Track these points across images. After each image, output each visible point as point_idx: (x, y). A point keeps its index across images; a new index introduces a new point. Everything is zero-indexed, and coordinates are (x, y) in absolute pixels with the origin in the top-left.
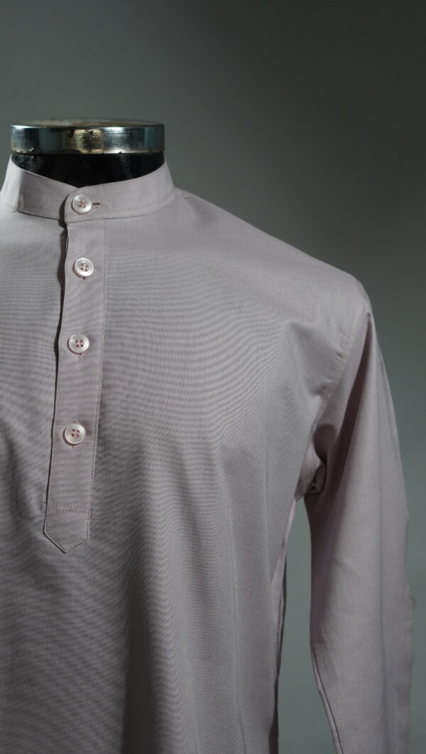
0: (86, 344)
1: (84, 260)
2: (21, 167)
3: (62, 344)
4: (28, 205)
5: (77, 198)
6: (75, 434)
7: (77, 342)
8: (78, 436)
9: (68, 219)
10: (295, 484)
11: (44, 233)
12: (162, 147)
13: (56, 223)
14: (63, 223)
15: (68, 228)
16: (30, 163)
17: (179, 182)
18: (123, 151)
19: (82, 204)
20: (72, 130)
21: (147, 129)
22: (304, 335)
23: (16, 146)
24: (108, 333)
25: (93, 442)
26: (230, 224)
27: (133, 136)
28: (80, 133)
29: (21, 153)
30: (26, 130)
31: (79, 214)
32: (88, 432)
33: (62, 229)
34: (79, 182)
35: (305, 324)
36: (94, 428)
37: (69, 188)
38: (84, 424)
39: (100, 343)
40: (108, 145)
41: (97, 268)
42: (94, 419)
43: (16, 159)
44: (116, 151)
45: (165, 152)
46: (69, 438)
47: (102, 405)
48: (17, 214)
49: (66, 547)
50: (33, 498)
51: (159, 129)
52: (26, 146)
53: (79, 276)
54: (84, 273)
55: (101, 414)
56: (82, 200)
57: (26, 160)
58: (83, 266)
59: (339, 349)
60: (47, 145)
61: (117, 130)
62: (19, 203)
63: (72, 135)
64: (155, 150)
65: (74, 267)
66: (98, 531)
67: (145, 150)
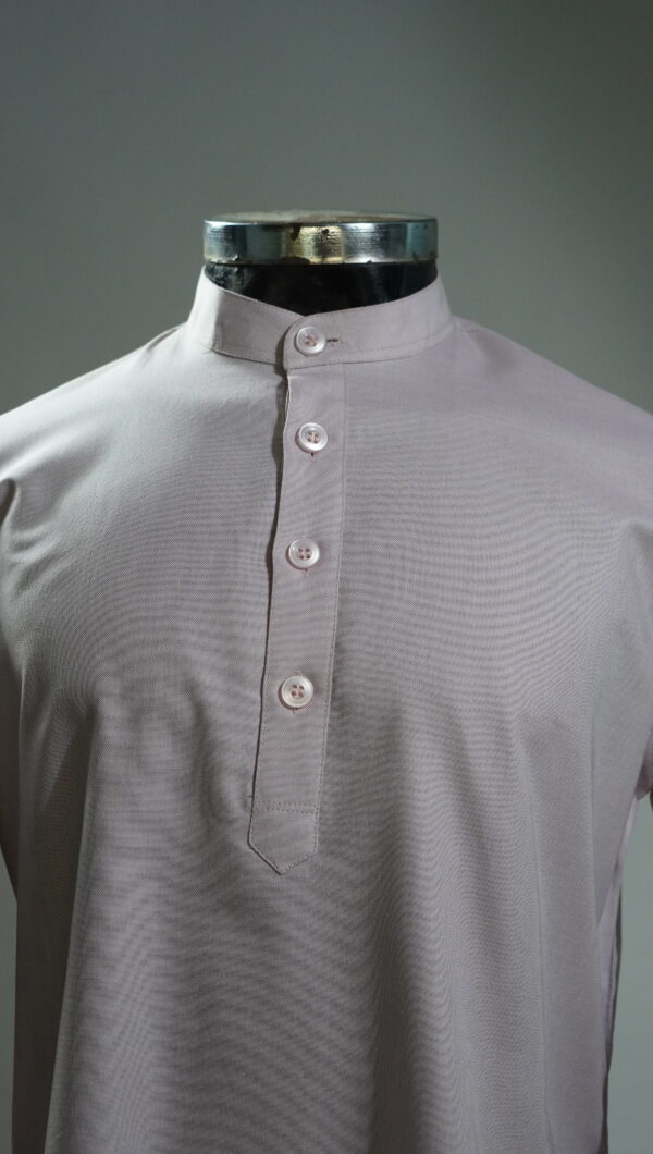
0: (315, 556)
1: (313, 426)
2: (219, 285)
3: (278, 553)
4: (229, 342)
5: (303, 331)
6: (297, 691)
7: (301, 551)
8: (301, 695)
9: (288, 364)
11: (252, 386)
12: (434, 255)
13: (271, 368)
14: (281, 370)
15: (289, 378)
16: (233, 278)
17: (458, 306)
18: (374, 260)
19: (310, 341)
20: (297, 226)
21: (410, 226)
23: (211, 253)
24: (348, 537)
25: (324, 704)
26: (534, 369)
27: (389, 235)
28: (308, 232)
29: (218, 264)
30: (227, 228)
31: (306, 355)
32: (317, 690)
33: (279, 379)
34: (306, 307)
36: (327, 683)
37: (291, 316)
38: (312, 678)
39: (336, 550)
40: (351, 250)
41: (332, 439)
42: (326, 669)
43: (211, 272)
44: (363, 259)
45: (438, 261)
46: (287, 697)
47: (339, 650)
48: (213, 355)
49: (282, 868)
50: (231, 789)
51: (430, 225)
52: (227, 252)
53: (305, 450)
54: (312, 447)
55: (338, 662)
56: (311, 334)
57: (226, 274)
58: (311, 436)
60: (259, 251)
61: (365, 228)
62: (216, 339)
63: (296, 235)
64: (423, 258)
65: (297, 437)
66: (332, 841)
67: (406, 258)
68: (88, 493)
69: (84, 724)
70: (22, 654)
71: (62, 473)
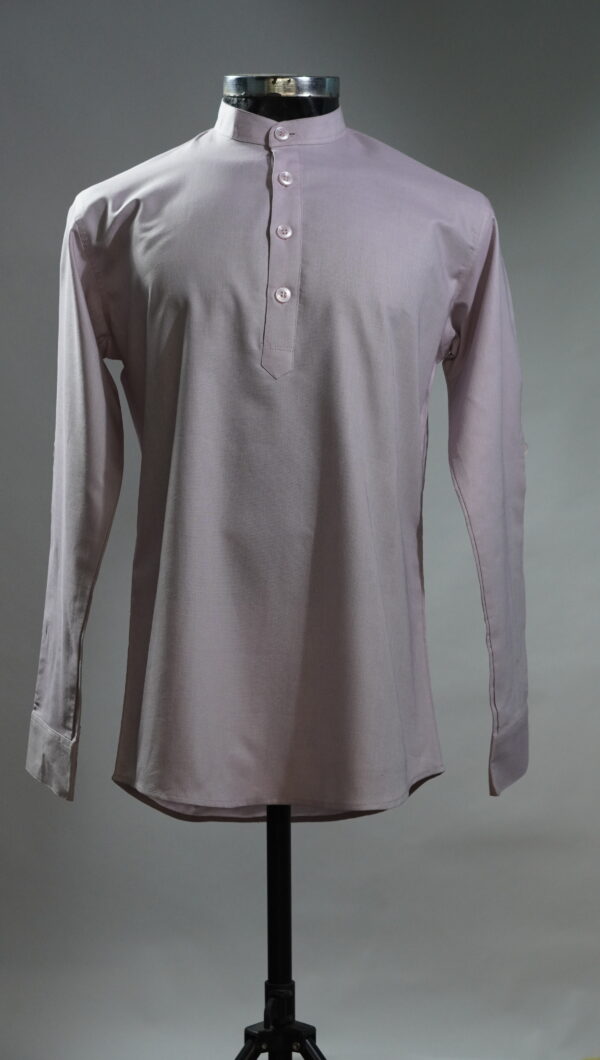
0: (289, 234)
1: (287, 174)
2: (234, 107)
3: (272, 232)
4: (241, 134)
5: (278, 129)
6: (283, 295)
7: (283, 230)
8: (285, 297)
9: (271, 145)
10: (436, 349)
11: (257, 156)
12: (338, 96)
13: (263, 148)
14: (268, 148)
15: (273, 151)
16: (242, 104)
17: (349, 122)
18: (311, 95)
19: (282, 134)
20: (275, 78)
21: (327, 80)
22: (446, 232)
23: (228, 91)
24: (305, 225)
25: (297, 299)
26: (389, 154)
27: (317, 84)
28: (280, 81)
29: (234, 97)
30: (238, 80)
31: (280, 141)
32: (292, 294)
33: (267, 152)
34: (279, 118)
35: (446, 224)
36: (297, 292)
37: (271, 122)
38: (290, 289)
39: (299, 233)
40: (300, 90)
41: (295, 179)
42: (297, 284)
43: (228, 101)
44: (306, 94)
45: (340, 99)
46: (279, 297)
47: (303, 276)
48: (233, 141)
49: (277, 375)
50: (253, 342)
51: (336, 79)
52: (238, 90)
53: (283, 184)
54: (286, 183)
55: (302, 281)
56: (282, 130)
57: (238, 101)
58: (284, 175)
59: (471, 244)
60: (253, 89)
61: (306, 80)
62: (234, 133)
63: (274, 82)
64: (334, 96)
65: (279, 180)
66: (300, 364)
67: (326, 94)
68: (178, 205)
69: (183, 310)
70: (149, 280)
71: (163, 196)
